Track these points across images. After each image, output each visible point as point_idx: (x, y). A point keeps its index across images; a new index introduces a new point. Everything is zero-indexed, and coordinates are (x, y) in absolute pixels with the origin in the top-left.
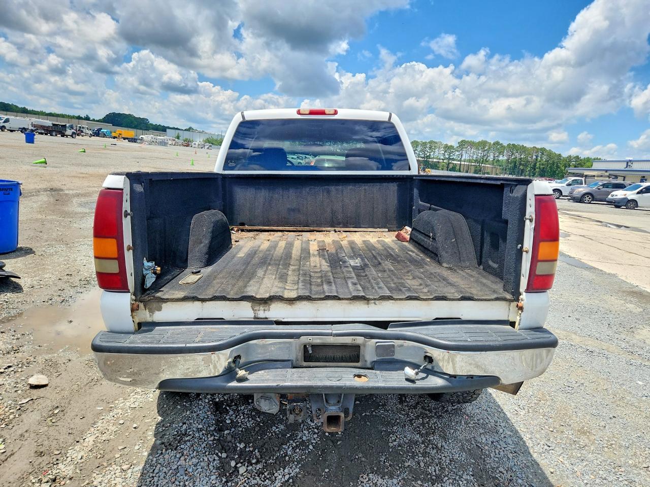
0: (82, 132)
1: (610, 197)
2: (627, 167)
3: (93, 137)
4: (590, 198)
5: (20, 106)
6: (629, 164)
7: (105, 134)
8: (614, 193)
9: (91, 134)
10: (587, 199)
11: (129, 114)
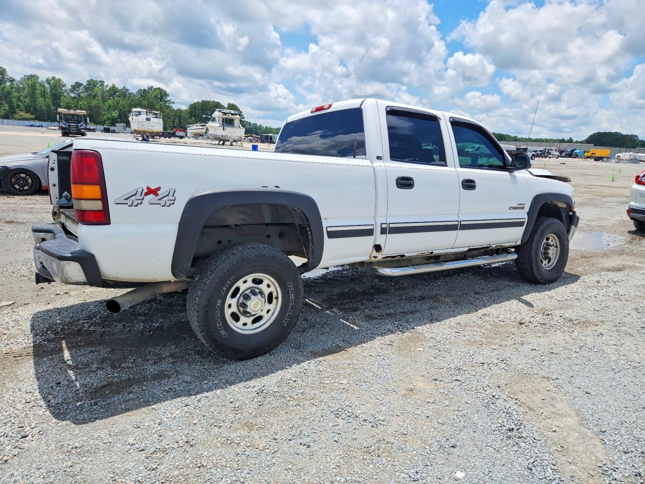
0: (550, 154)
3: (560, 158)
5: (513, 135)
7: (577, 155)
9: (558, 155)
11: (616, 133)
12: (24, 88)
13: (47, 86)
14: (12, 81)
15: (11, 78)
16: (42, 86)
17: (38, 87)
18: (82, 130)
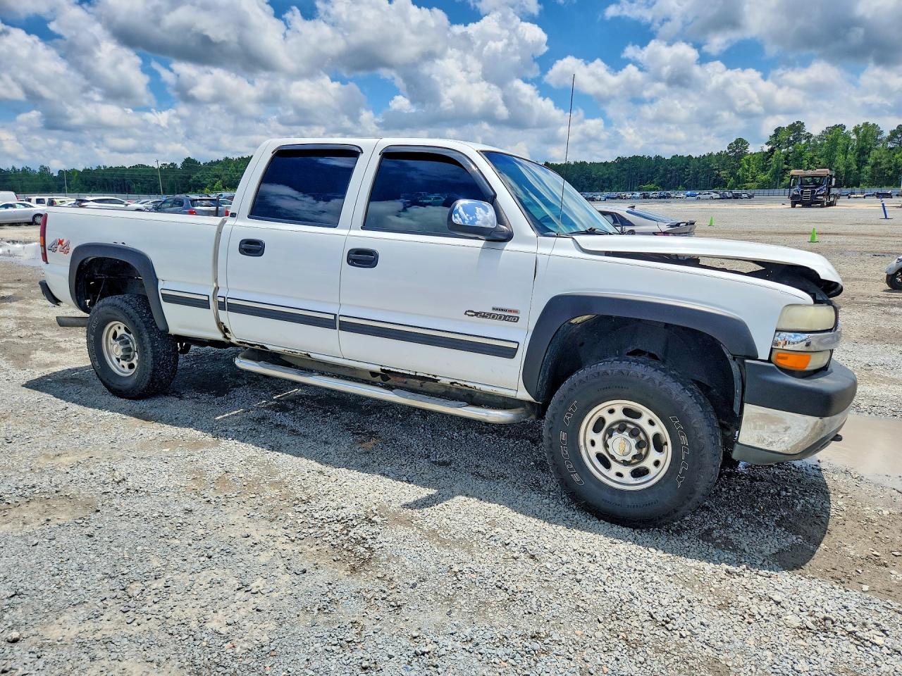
12: (822, 145)
13: (854, 137)
14: (809, 136)
15: (808, 133)
16: (846, 137)
17: (840, 141)
18: (819, 197)
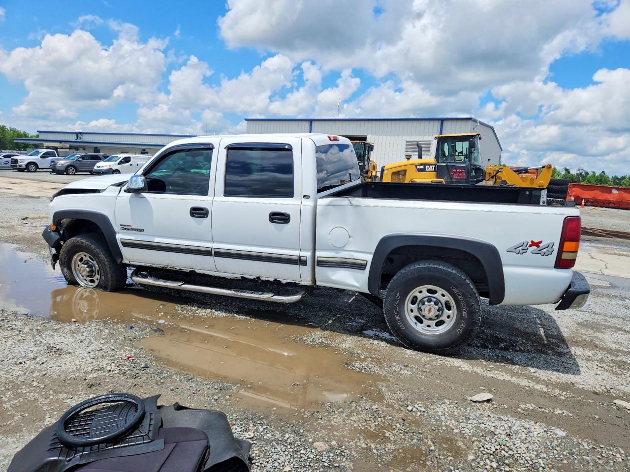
1: (95, 168)
2: (77, 138)
4: (73, 170)
6: (79, 135)
8: (98, 164)
10: (71, 170)
